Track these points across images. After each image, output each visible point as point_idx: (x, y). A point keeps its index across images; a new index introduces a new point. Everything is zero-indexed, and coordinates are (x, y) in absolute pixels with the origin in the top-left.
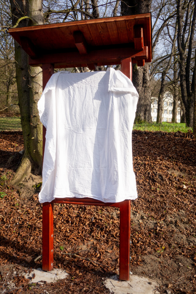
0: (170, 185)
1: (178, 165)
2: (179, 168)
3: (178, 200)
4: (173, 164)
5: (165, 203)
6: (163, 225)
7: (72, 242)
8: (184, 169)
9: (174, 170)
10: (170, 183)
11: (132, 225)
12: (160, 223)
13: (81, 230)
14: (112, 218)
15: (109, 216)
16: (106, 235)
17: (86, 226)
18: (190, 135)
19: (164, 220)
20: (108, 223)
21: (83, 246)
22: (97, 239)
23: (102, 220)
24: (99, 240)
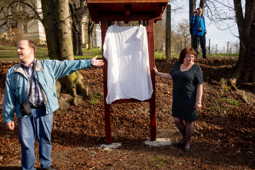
0: (160, 92)
1: (161, 80)
2: (163, 81)
3: (166, 100)
4: (159, 79)
5: (159, 102)
6: (162, 114)
7: (113, 130)
8: (165, 82)
9: (160, 83)
10: (159, 91)
11: (145, 116)
12: (160, 113)
13: (115, 123)
14: (132, 114)
15: (129, 113)
16: (132, 123)
17: (118, 120)
18: (165, 61)
19: (161, 112)
20: (131, 117)
21: (121, 131)
22: (127, 126)
23: (126, 115)
24: (128, 126)
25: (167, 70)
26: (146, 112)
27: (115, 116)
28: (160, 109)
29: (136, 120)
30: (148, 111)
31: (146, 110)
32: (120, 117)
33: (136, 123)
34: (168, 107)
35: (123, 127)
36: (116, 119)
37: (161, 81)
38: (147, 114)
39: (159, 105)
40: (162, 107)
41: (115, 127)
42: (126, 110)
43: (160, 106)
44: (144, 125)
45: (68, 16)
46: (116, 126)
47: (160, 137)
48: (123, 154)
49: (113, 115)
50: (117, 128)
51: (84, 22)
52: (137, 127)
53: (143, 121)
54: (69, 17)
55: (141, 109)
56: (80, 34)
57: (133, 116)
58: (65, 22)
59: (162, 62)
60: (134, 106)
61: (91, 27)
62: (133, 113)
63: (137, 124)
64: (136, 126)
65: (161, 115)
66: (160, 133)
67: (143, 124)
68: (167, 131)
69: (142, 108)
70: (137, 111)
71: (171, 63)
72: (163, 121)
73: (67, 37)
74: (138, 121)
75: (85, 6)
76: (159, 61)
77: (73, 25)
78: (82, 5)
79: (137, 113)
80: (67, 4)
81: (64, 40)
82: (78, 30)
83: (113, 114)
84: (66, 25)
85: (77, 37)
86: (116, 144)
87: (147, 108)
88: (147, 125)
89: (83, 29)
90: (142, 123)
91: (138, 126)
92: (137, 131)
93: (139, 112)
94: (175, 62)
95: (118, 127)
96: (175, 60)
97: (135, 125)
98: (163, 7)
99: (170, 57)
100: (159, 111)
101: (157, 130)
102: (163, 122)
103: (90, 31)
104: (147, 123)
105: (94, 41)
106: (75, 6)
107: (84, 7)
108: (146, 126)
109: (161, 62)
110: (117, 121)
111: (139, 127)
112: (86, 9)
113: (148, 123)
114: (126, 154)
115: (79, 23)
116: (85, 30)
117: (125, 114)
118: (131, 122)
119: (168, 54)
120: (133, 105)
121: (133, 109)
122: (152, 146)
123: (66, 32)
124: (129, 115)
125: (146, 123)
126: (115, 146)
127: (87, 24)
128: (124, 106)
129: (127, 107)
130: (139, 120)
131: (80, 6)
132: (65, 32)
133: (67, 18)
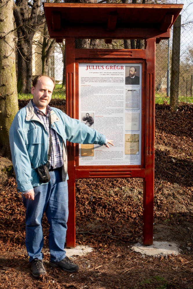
1: (162, 139)
2: (164, 142)
3: (169, 174)
6: (162, 198)
8: (169, 143)
11: (133, 200)
12: (159, 196)
13: (83, 210)
14: (111, 196)
15: (106, 195)
16: (110, 212)
17: (87, 206)
18: (168, 107)
19: (161, 194)
20: (110, 201)
21: (92, 225)
22: (102, 217)
23: (102, 198)
24: (105, 217)
25: (172, 123)
26: (135, 194)
27: (83, 198)
28: (160, 189)
29: (118, 208)
30: (139, 191)
31: (135, 191)
32: (92, 201)
33: (117, 212)
34: (173, 187)
35: (95, 218)
36: (84, 204)
37: (162, 142)
38: (137, 196)
39: (157, 183)
40: (163, 186)
41: (82, 218)
42: (101, 188)
43: (160, 184)
44: (131, 217)
45: (11, 30)
46: (84, 215)
47: (159, 238)
48: (96, 268)
49: (79, 196)
50: (86, 220)
51: (36, 42)
52: (120, 219)
53: (130, 208)
54: (14, 32)
55: (126, 188)
56: (29, 60)
57: (114, 200)
58: (6, 40)
59: (164, 109)
60: (116, 182)
61: (46, 50)
62: (113, 195)
63: (120, 214)
64: (117, 217)
65: (161, 201)
66: (159, 231)
67: (130, 214)
68: (171, 229)
69: (128, 186)
70: (120, 191)
71: (178, 112)
72: (165, 211)
73: (8, 63)
74: (121, 209)
75: (39, 15)
76: (158, 107)
77: (19, 45)
78: (35, 14)
79: (120, 195)
80: (11, 9)
81: (4, 68)
82: (26, 54)
83: (79, 194)
84: (8, 44)
85: (24, 64)
86: (83, 247)
87: (136, 186)
88: (137, 217)
89: (33, 51)
90: (128, 213)
91: (122, 217)
92: (119, 226)
93: (123, 193)
94: (185, 109)
95: (87, 217)
96: (185, 107)
97: (115, 216)
98: (173, 16)
99: (177, 101)
100: (158, 192)
101: (154, 227)
102: (165, 213)
103: (45, 56)
104: (137, 212)
105: (50, 72)
106: (23, 14)
107: (37, 16)
108: (135, 218)
109: (162, 109)
110: (85, 208)
111: (123, 219)
112: (40, 21)
113: (138, 214)
114: (101, 267)
115: (28, 41)
116: (37, 53)
117: (100, 195)
118: (109, 210)
119: (173, 96)
120: (113, 182)
121: (113, 187)
122: (145, 255)
123: (7, 55)
124: (107, 198)
125: (134, 213)
126: (81, 251)
127: (40, 43)
128: (98, 181)
129: (104, 183)
130: (123, 206)
131: (32, 15)
132: (5, 56)
133: (10, 32)
